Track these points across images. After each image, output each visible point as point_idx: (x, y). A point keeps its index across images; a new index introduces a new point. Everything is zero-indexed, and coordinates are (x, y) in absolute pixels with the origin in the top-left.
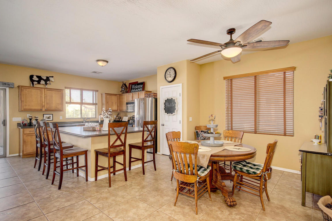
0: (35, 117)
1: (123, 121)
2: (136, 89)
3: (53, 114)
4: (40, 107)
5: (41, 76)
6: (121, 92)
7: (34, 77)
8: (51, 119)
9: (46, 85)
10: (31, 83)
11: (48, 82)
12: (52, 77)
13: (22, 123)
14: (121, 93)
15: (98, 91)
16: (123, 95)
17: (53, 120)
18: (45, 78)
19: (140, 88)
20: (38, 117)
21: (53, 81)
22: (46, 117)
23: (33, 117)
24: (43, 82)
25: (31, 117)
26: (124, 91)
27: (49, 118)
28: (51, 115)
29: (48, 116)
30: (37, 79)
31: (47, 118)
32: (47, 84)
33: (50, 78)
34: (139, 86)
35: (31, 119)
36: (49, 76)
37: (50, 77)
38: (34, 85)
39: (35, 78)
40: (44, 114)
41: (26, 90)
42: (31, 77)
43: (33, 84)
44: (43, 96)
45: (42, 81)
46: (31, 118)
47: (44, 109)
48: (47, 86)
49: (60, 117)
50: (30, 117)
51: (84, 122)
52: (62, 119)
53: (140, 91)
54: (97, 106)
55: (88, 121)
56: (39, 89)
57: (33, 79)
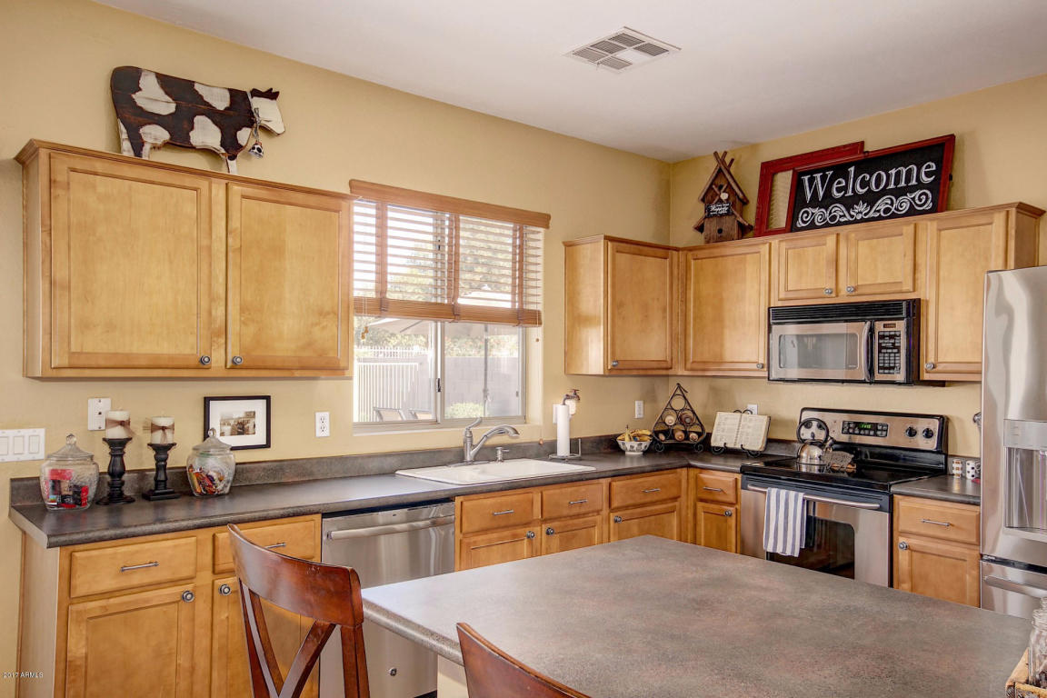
0: (154, 428)
1: (716, 442)
2: (849, 203)
3: (268, 398)
4: (192, 339)
5: (192, 83)
6: (700, 228)
7: (142, 83)
8: (259, 438)
9: (233, 158)
10: (124, 136)
11: (244, 136)
12: (272, 95)
13: (56, 484)
14: (699, 239)
15: (548, 217)
16: (728, 251)
17: (268, 445)
18: (221, 102)
19: (912, 189)
20: (172, 428)
21: (276, 126)
22: (224, 422)
23: (137, 427)
24: (206, 133)
25: (122, 423)
26: (729, 225)
27: (241, 429)
28: (259, 407)
29: (237, 410)
30: (166, 107)
31: (227, 429)
32: (240, 147)
33: (256, 103)
34: (888, 177)
35: (117, 446)
36: (247, 89)
37: (256, 93)
38: (147, 148)
39: (152, 97)
40: (207, 401)
41: (94, 187)
42: (124, 82)
43: (138, 145)
44: (219, 247)
45: (201, 121)
46: (117, 433)
47: (218, 359)
48: (235, 167)
49: (319, 415)
50: (111, 423)
51: (470, 454)
52: (327, 433)
53: (912, 212)
54: (536, 332)
55: (494, 448)
56: (188, 180)
57: (139, 99)
